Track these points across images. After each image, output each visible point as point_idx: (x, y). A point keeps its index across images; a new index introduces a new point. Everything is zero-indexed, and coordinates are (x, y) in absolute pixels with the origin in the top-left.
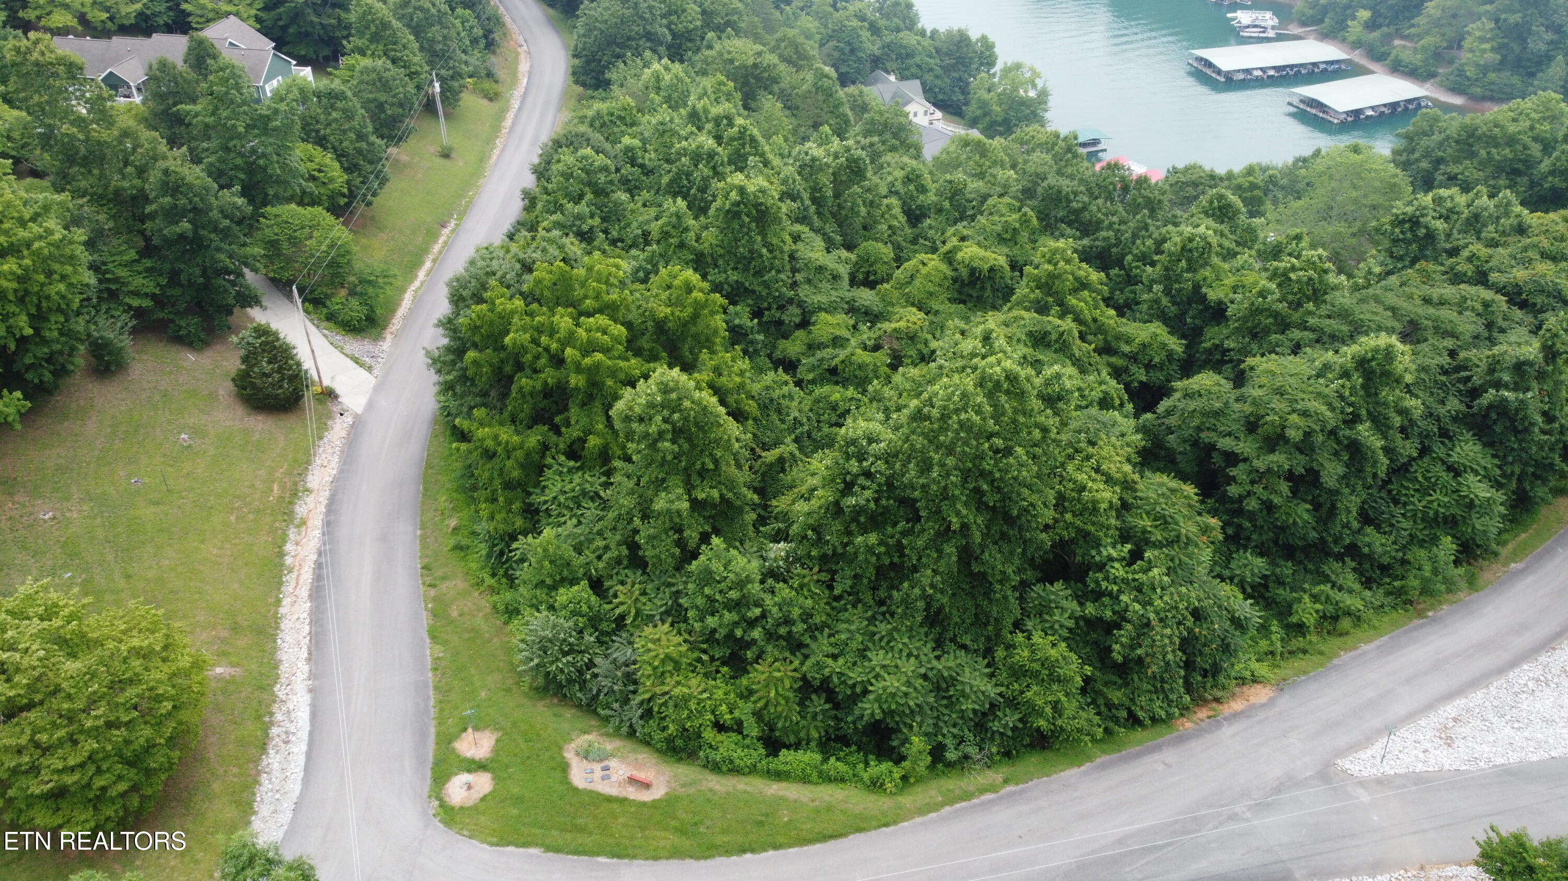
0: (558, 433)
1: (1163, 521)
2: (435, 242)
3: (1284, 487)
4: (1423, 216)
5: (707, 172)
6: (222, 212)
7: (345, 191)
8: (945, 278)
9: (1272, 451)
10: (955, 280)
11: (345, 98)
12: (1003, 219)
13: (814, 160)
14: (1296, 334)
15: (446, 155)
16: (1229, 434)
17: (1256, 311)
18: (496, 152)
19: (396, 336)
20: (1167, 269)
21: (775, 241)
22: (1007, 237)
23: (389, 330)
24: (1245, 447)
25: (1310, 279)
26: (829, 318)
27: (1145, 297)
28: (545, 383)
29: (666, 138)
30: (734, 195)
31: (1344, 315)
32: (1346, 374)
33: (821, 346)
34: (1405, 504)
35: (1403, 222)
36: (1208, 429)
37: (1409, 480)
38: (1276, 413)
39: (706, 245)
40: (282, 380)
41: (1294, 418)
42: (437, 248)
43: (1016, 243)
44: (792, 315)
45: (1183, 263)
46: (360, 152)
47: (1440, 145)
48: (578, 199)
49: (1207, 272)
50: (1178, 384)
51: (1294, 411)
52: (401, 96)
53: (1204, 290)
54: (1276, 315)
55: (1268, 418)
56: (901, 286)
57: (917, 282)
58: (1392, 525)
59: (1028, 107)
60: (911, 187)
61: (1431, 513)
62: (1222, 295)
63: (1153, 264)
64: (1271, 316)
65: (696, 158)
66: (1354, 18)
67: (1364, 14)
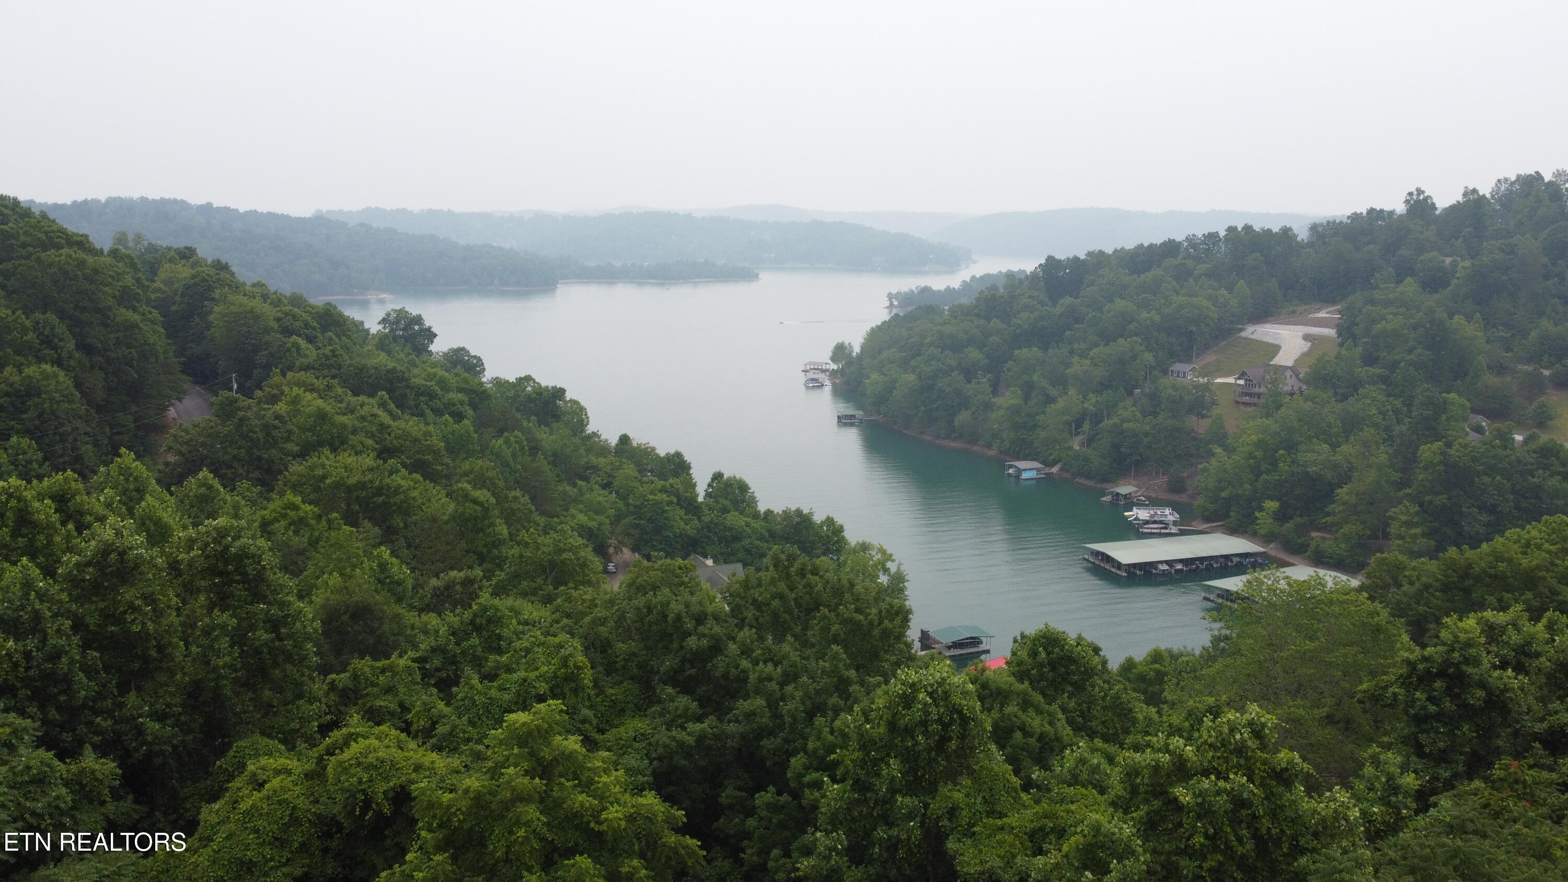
25: (1239, 803)
35: (1427, 678)
66: (1261, 509)
67: (1272, 505)
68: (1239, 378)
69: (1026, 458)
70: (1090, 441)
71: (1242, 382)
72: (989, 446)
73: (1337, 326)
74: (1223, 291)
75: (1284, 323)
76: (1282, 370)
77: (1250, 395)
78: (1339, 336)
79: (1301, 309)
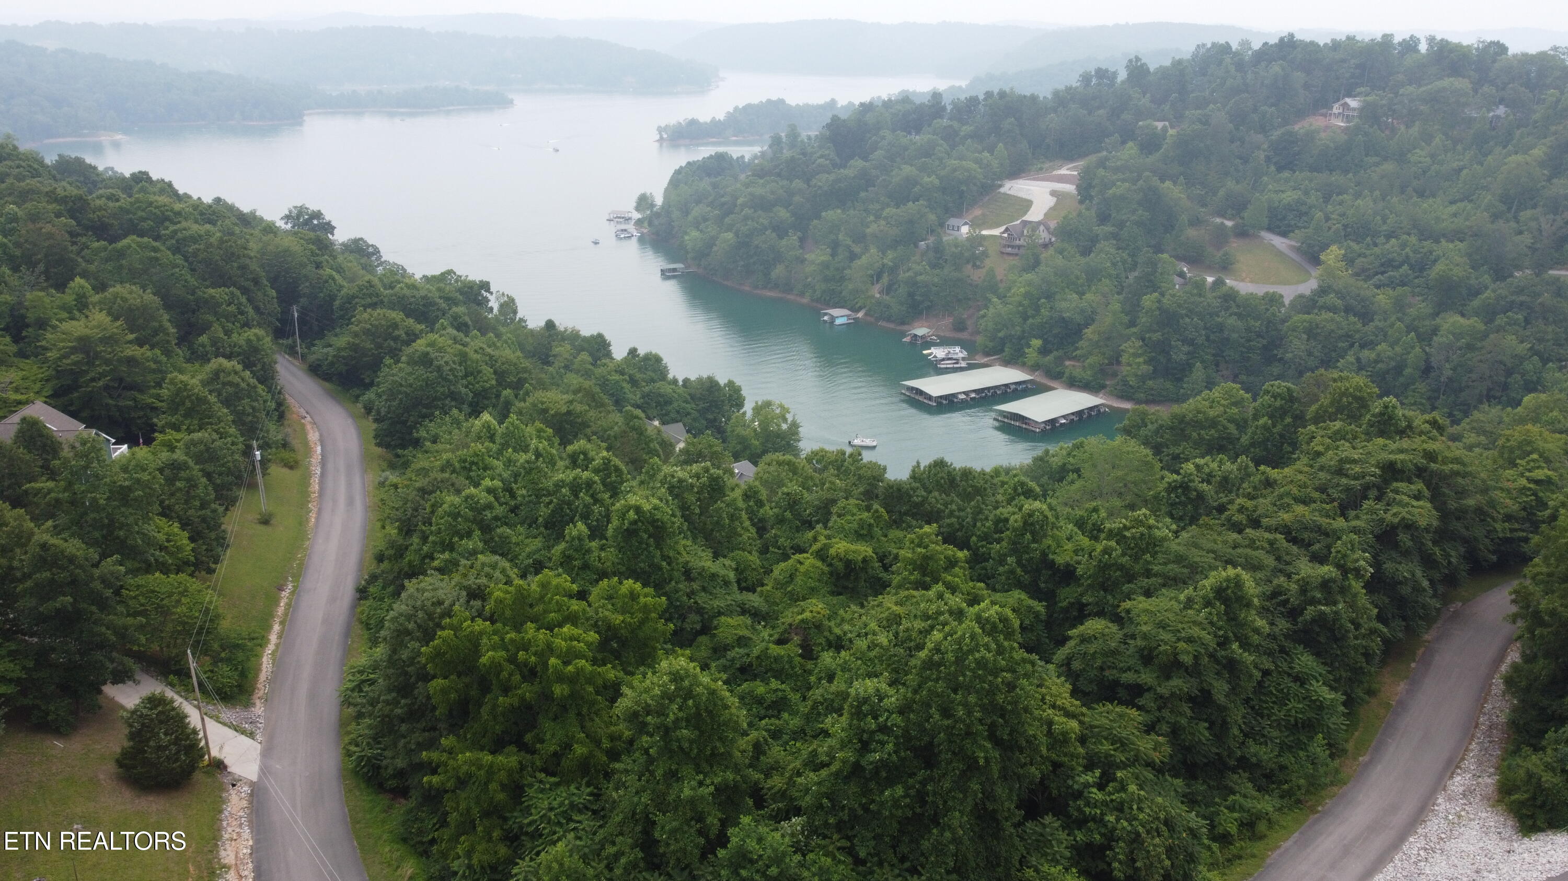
0: (533, 752)
1: (1122, 744)
2: (278, 605)
3: (1186, 708)
4: (1190, 481)
5: (588, 499)
6: (103, 582)
7: (192, 559)
8: (823, 573)
9: (1168, 678)
10: (831, 574)
11: (188, 468)
12: (857, 518)
13: (681, 481)
14: (1145, 582)
15: (265, 521)
16: (1129, 669)
17: (1103, 568)
18: (313, 515)
19: (266, 700)
20: (1014, 543)
21: (671, 554)
22: (862, 534)
23: (256, 696)
24: (1147, 677)
25: (1142, 535)
26: (729, 620)
27: (1001, 569)
28: (522, 699)
29: (534, 475)
30: (632, 515)
31: (1179, 559)
32: (1208, 604)
33: (726, 648)
34: (1269, 716)
35: (1176, 488)
36: (1109, 667)
37: (1265, 694)
38: (1166, 643)
39: (609, 564)
40: (178, 752)
41: (1182, 645)
42: (281, 610)
43: (872, 537)
44: (694, 623)
45: (1028, 536)
46: (204, 520)
47: (1157, 432)
48: (469, 534)
49: (1049, 541)
50: (1073, 632)
51: (1179, 640)
52: (231, 464)
53: (1051, 556)
54: (1121, 567)
55: (1161, 648)
56: (779, 585)
57: (799, 580)
58: (1264, 736)
59: (783, 439)
60: (751, 503)
61: (1292, 720)
62: (1068, 559)
63: (999, 541)
64: (1118, 569)
65: (575, 488)
66: (1029, 346)
67: (1036, 343)
68: (1004, 231)
69: (835, 306)
70: (888, 290)
71: (1004, 235)
72: (802, 294)
73: (1077, 183)
74: (986, 154)
75: (1034, 179)
76: (1035, 226)
77: (1013, 247)
78: (1079, 194)
79: (1047, 165)
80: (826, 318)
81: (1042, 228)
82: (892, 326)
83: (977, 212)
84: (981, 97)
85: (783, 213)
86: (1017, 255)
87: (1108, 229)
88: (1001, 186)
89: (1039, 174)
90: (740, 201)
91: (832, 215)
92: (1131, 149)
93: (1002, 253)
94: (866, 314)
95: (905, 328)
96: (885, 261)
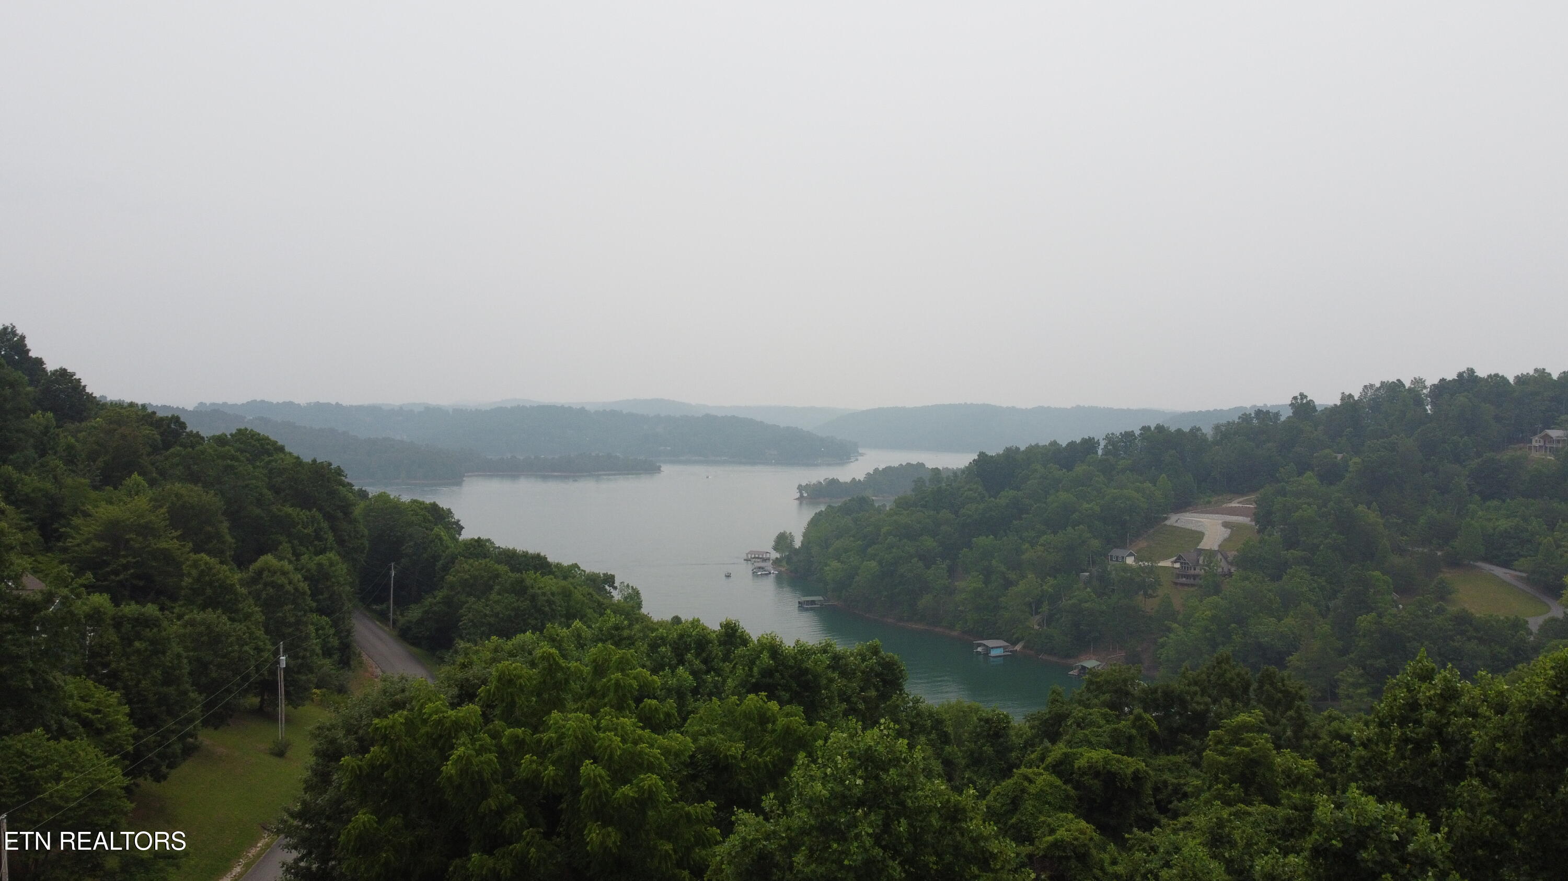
8: (1066, 794)
15: (279, 753)
68: (1175, 562)
69: (991, 637)
70: (1049, 621)
71: (1177, 565)
72: (951, 626)
73: (1254, 514)
74: (1148, 484)
75: (1202, 512)
76: (1211, 554)
77: (1187, 577)
78: (1257, 522)
79: (1214, 499)
80: (979, 649)
81: (1219, 556)
82: (1054, 659)
83: (1142, 544)
84: (1137, 433)
85: (929, 542)
86: (1193, 585)
87: (1297, 553)
88: (1166, 519)
89: (1209, 508)
90: (884, 530)
91: (984, 541)
92: (1310, 479)
93: (1176, 584)
94: (1024, 647)
95: (1071, 661)
96: (1045, 587)
